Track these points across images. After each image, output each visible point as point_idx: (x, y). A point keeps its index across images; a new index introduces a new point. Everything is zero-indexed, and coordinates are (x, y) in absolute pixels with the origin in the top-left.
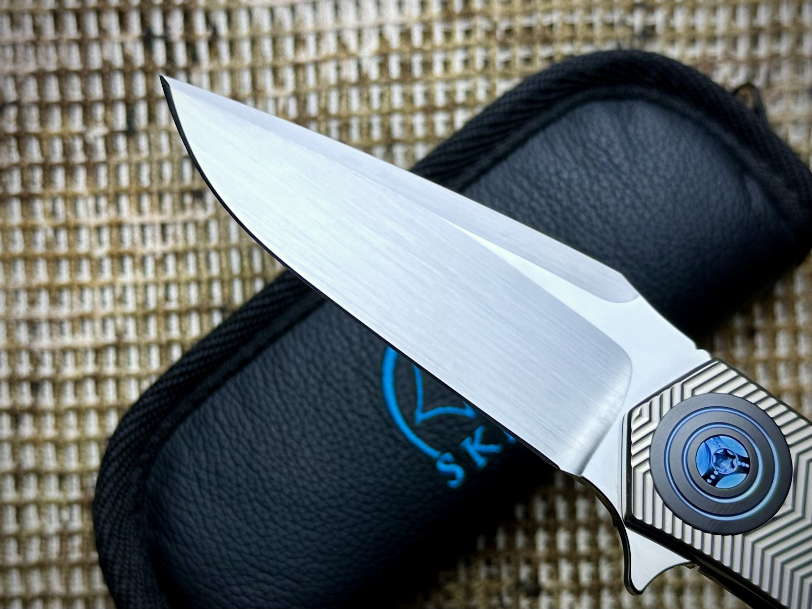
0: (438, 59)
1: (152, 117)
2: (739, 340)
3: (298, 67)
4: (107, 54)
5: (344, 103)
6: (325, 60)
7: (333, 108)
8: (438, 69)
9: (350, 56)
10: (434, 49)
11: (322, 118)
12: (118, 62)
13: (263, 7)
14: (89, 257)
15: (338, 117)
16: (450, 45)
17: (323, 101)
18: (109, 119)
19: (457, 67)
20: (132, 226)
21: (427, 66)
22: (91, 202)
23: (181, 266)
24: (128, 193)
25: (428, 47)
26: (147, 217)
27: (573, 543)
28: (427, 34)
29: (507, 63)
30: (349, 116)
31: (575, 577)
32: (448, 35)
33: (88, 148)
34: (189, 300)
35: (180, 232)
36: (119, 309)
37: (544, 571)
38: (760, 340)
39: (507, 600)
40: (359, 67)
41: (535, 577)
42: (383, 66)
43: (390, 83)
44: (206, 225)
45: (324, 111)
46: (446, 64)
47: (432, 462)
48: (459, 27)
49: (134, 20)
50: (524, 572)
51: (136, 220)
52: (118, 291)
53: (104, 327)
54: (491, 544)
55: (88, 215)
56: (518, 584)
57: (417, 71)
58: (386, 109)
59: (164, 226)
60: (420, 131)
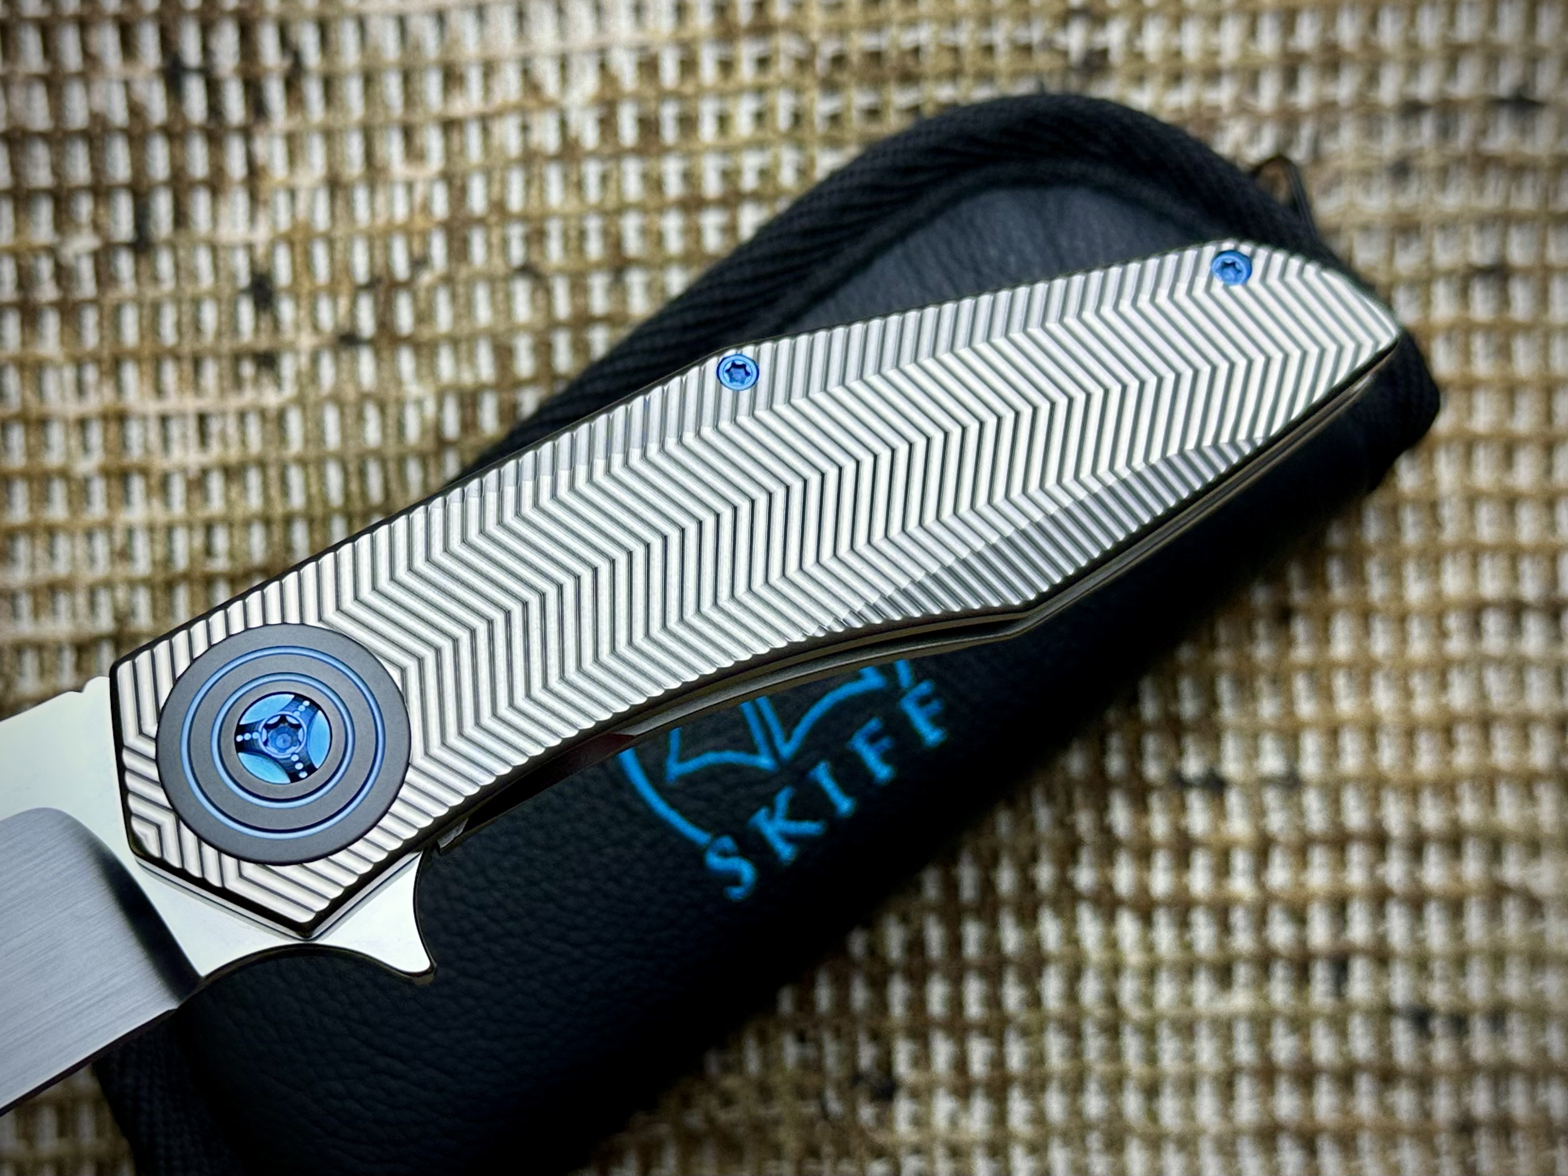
0: (708, 111)
1: (181, 218)
2: (1261, 629)
3: (450, 126)
4: (98, 102)
5: (534, 192)
6: (500, 113)
7: (515, 201)
8: (708, 130)
9: (546, 105)
10: (701, 92)
11: (494, 219)
12: (119, 115)
13: (385, 15)
14: (64, 474)
15: (524, 218)
16: (731, 85)
17: (496, 188)
18: (103, 220)
19: (743, 125)
20: (144, 418)
21: (688, 123)
22: (69, 374)
23: (235, 492)
24: (137, 357)
25: (689, 88)
26: (171, 403)
27: (956, 1003)
28: (688, 66)
29: (835, 119)
30: (545, 216)
31: (961, 1064)
32: (727, 66)
33: (63, 274)
34: (249, 554)
35: (232, 429)
36: (122, 571)
37: (903, 1053)
38: (1300, 628)
39: (835, 1106)
40: (563, 125)
41: (886, 1063)
42: (607, 124)
43: (619, 154)
44: (281, 416)
45: (499, 207)
46: (723, 121)
47: (696, 854)
48: (747, 52)
49: (149, 39)
50: (867, 1056)
51: (153, 407)
52: (119, 538)
53: (92, 605)
54: (806, 1003)
55: (63, 398)
56: (856, 1077)
57: (670, 133)
58: (611, 202)
59: (202, 419)
60: (674, 244)
